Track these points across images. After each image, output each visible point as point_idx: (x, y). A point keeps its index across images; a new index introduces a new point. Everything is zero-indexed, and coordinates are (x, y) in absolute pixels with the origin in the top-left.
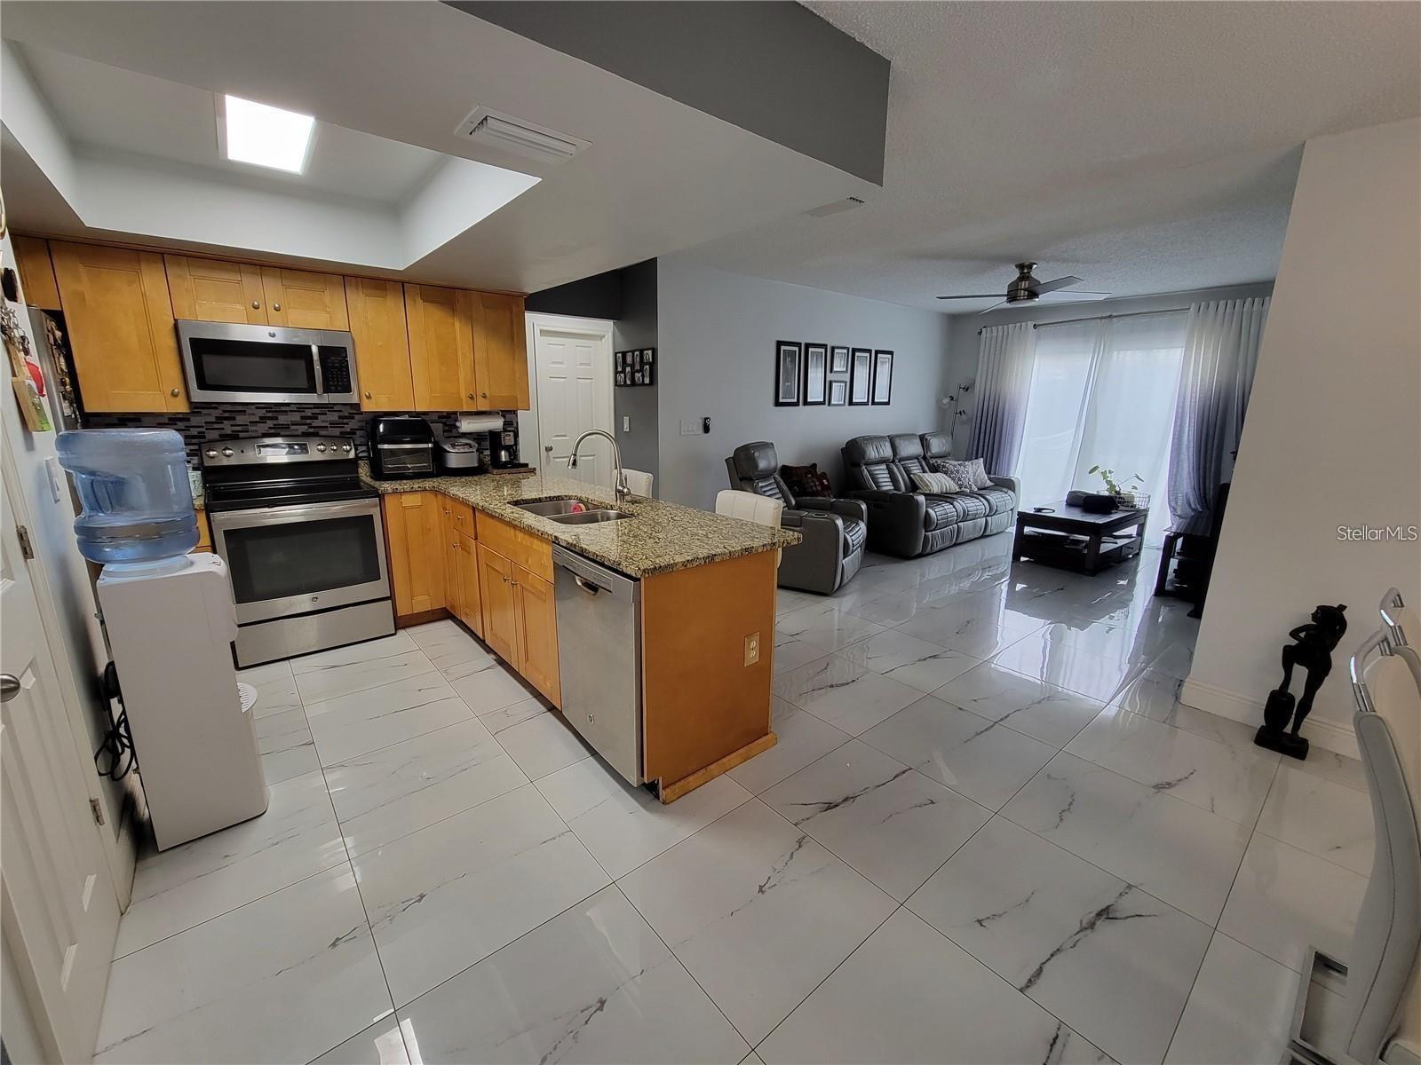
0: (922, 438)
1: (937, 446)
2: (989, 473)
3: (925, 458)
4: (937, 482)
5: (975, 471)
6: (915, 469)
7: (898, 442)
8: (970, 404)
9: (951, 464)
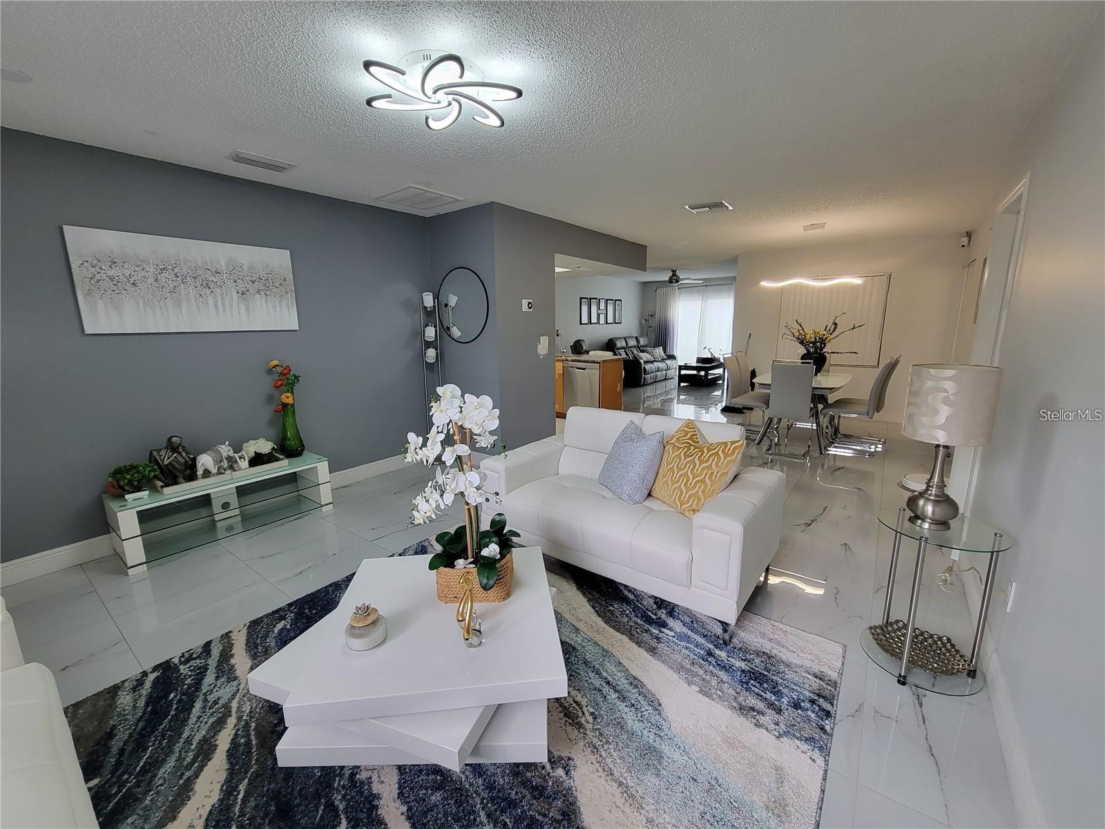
0: (636, 338)
1: (643, 341)
2: (665, 353)
3: (638, 347)
4: (644, 357)
5: (659, 351)
6: (635, 352)
7: (628, 340)
8: (654, 323)
9: (648, 349)
